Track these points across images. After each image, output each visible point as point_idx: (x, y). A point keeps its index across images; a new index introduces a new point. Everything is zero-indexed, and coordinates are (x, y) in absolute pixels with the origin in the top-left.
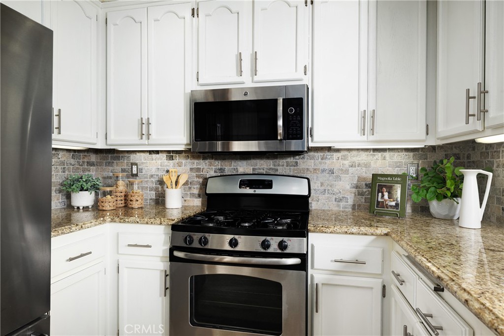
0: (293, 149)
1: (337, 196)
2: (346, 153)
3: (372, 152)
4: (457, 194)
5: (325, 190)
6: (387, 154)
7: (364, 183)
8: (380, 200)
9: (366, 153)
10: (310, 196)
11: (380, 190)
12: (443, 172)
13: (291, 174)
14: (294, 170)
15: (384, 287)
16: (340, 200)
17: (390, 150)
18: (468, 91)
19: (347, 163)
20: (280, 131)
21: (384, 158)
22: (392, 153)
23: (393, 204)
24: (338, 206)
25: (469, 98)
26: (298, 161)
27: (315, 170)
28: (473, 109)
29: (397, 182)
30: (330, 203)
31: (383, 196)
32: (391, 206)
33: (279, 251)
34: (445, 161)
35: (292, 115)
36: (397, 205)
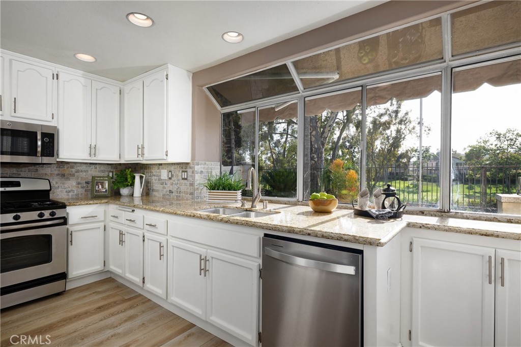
0: (44, 162)
1: (67, 190)
2: (73, 164)
3: (89, 165)
4: (132, 185)
5: (59, 186)
6: (97, 166)
7: (84, 181)
8: (97, 189)
9: (86, 165)
10: (50, 190)
11: (97, 184)
12: (126, 174)
13: (33, 177)
14: (34, 174)
15: (105, 226)
16: (69, 192)
17: (99, 164)
18: (138, 146)
19: (73, 170)
20: (39, 149)
21: (96, 168)
22: (100, 166)
23: (104, 190)
24: (68, 195)
25: (138, 148)
26: (38, 169)
27: (52, 174)
28: (140, 153)
29: (106, 180)
30: (62, 194)
31: (98, 187)
32: (103, 192)
33: (51, 217)
34: (127, 170)
35: (47, 143)
36: (106, 191)
